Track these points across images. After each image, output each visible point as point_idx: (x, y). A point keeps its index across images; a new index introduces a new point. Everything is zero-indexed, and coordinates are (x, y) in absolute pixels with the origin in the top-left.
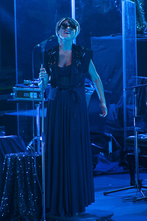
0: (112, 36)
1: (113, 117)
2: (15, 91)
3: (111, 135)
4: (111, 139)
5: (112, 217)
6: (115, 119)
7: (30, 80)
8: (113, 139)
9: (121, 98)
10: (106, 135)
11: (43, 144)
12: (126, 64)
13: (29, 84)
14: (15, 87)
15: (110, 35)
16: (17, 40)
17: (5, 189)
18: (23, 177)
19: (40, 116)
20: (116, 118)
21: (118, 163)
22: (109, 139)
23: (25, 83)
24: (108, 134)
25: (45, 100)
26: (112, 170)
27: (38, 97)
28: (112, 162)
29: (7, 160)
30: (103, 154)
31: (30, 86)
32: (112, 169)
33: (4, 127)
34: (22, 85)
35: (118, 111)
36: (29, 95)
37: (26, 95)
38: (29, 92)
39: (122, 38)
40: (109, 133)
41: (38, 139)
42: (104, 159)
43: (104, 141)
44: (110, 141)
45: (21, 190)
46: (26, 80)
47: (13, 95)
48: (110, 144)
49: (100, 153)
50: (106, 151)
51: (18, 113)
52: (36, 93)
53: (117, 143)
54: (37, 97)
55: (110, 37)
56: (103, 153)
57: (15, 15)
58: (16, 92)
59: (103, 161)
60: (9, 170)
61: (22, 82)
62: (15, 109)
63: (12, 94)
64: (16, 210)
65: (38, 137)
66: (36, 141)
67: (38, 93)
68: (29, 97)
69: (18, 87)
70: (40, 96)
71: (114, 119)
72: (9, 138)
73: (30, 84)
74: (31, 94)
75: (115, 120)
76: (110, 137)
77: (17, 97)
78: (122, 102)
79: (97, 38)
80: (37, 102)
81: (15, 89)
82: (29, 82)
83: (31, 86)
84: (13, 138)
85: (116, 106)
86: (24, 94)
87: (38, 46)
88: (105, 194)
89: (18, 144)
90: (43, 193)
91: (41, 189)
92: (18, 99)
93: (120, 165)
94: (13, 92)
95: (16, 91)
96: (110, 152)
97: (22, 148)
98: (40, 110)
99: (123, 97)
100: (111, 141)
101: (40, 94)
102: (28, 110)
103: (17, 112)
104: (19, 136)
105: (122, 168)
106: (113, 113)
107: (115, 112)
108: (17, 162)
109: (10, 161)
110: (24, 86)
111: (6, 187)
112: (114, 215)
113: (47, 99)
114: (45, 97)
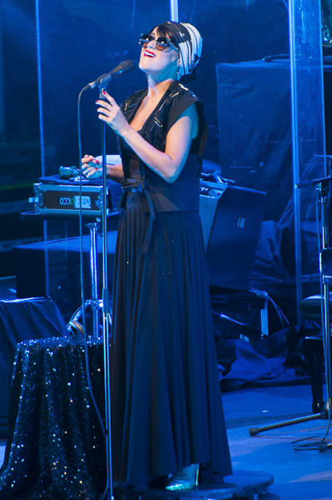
0: (267, 60)
1: (270, 251)
2: (38, 193)
3: (266, 294)
4: (266, 304)
5: (271, 487)
6: (274, 256)
7: (74, 167)
8: (269, 302)
9: (288, 206)
10: (255, 294)
11: (105, 316)
12: (299, 127)
13: (72, 176)
14: (38, 184)
15: (261, 58)
16: (42, 73)
17: (18, 423)
18: (60, 396)
19: (99, 251)
20: (277, 252)
21: (283, 360)
22: (260, 303)
23: (62, 174)
24: (258, 292)
25: (109, 212)
26: (269, 377)
27: (94, 206)
28: (269, 356)
29: (21, 355)
30: (247, 339)
31: (73, 181)
32: (269, 374)
33: (14, 277)
34: (56, 178)
35: (280, 236)
36: (72, 201)
37: (65, 202)
38: (71, 195)
39: (290, 66)
40: (262, 290)
41: (95, 305)
42: (251, 349)
43: (249, 309)
44: (263, 308)
45: (54, 425)
46: (64, 166)
47: (34, 203)
48: (264, 315)
49: (241, 336)
50: (253, 331)
51: (46, 245)
52: (88, 198)
53: (280, 313)
54: (90, 205)
55: (260, 64)
56: (247, 336)
58: (41, 194)
59: (247, 355)
60: (26, 380)
61: (56, 172)
62: (39, 235)
63: (31, 200)
64: (45, 473)
65: (94, 300)
66: (89, 309)
67: (94, 197)
68: (72, 207)
69: (45, 182)
70: (97, 203)
71: (271, 255)
72: (26, 303)
73: (75, 176)
74: (77, 198)
75: (275, 258)
76: (262, 300)
77: (42, 207)
78: (291, 217)
79: (231, 65)
80: (92, 219)
81: (38, 189)
82: (72, 171)
83: (76, 180)
84: (37, 303)
85: (276, 225)
86: (59, 199)
87: (90, 87)
88: (253, 434)
89: (46, 318)
90: (107, 432)
91: (102, 426)
92: (46, 211)
93: (288, 364)
94: (33, 195)
95: (42, 191)
96: (265, 335)
97: (55, 326)
98: (98, 237)
99: (293, 204)
100: (266, 309)
101: (97, 199)
102: (69, 236)
103: (45, 242)
104: (49, 299)
105: (291, 371)
106: (270, 241)
107: (274, 239)
108: (45, 361)
109: (29, 359)
110: (61, 181)
111: (20, 420)
112: (275, 482)
113: (114, 211)
114: (110, 206)
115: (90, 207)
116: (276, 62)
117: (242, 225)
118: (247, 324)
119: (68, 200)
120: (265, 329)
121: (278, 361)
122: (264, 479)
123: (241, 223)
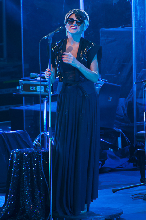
0: (122, 27)
1: (122, 111)
2: (21, 85)
3: (121, 130)
4: (121, 135)
5: (122, 215)
6: (124, 113)
7: (37, 73)
8: (122, 134)
9: (130, 92)
10: (116, 130)
11: (50, 139)
12: (136, 57)
13: (36, 77)
14: (21, 81)
15: (120, 26)
16: (23, 31)
17: (11, 186)
18: (30, 174)
19: (47, 111)
20: (126, 112)
21: (128, 159)
23: (31, 76)
24: (117, 130)
25: (52, 94)
26: (122, 167)
27: (45, 91)
28: (122, 158)
29: (13, 156)
30: (112, 150)
31: (36, 79)
32: (121, 165)
33: (10, 121)
34: (29, 78)
35: (127, 105)
36: (36, 89)
38: (36, 85)
39: (132, 30)
40: (119, 128)
41: (45, 134)
42: (113, 155)
43: (113, 137)
44: (119, 136)
45: (27, 187)
46: (32, 73)
47: (19, 89)
49: (109, 149)
50: (115, 146)
51: (24, 108)
52: (43, 87)
53: (127, 139)
55: (119, 29)
56: (112, 149)
57: (22, 6)
58: (22, 85)
59: (112, 157)
60: (15, 167)
61: (29, 75)
62: (21, 103)
63: (18, 88)
64: (22, 208)
65: (45, 132)
66: (43, 136)
67: (45, 86)
68: (36, 91)
69: (24, 80)
70: (47, 90)
71: (123, 113)
72: (15, 133)
73: (37, 77)
74: (38, 87)
76: (119, 133)
77: (23, 91)
78: (132, 96)
79: (106, 29)
80: (44, 96)
81: (21, 83)
82: (36, 75)
83: (38, 79)
84: (19, 133)
85: (125, 100)
86: (30, 87)
87: (44, 38)
88: (114, 192)
89: (24, 140)
90: (50, 190)
91: (48, 187)
93: (130, 161)
94: (19, 86)
95: (23, 84)
96: (120, 148)
97: (28, 143)
98: (47, 104)
99: (133, 91)
100: (121, 137)
101: (47, 88)
102: (34, 104)
103: (24, 106)
104: (25, 131)
105: (131, 164)
106: (123, 107)
107: (124, 106)
108: (23, 158)
109: (16, 157)
110: (31, 79)
111: (12, 184)
112: (123, 213)
113: (54, 93)
114: (52, 91)
115: (43, 91)
116: (126, 28)
117: (110, 100)
118: (112, 143)
119: (34, 88)
120: (120, 146)
121: (125, 160)
122: (119, 212)
123: (110, 99)
